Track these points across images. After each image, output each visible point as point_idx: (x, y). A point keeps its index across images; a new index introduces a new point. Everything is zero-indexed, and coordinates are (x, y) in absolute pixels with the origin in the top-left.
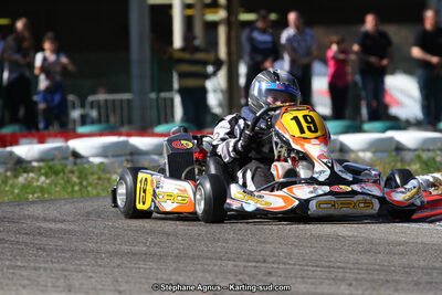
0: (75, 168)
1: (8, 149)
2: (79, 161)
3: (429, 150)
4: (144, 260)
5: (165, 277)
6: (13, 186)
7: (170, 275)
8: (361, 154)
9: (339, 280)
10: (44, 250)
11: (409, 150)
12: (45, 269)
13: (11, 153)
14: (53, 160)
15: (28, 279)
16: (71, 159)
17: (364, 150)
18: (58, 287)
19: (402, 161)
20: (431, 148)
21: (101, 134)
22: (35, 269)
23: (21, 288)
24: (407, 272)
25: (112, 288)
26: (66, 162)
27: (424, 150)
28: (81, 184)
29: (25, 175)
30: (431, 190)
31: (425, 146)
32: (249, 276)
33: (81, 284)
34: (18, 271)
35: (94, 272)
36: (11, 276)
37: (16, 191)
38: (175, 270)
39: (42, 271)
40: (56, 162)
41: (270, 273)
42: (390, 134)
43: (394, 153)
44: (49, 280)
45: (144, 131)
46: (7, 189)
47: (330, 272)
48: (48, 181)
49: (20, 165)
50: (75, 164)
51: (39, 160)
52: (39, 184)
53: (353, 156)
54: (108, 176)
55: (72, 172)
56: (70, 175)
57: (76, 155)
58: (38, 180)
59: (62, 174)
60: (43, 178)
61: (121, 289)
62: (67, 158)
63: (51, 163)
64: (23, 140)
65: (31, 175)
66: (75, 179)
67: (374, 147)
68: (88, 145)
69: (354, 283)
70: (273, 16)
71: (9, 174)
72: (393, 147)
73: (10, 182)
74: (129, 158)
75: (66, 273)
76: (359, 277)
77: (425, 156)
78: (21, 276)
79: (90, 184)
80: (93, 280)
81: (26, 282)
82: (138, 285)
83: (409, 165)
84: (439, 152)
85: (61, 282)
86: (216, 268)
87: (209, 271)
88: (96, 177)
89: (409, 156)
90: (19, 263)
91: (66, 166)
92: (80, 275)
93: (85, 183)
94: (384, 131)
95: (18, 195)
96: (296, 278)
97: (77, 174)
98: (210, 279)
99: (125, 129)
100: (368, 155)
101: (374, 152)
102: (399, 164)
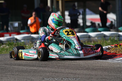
0: (16, 43)
2: (17, 41)
3: (113, 37)
19: (106, 39)
20: (114, 36)
26: (14, 42)
27: (111, 37)
29: (3, 45)
31: (112, 35)
43: (103, 38)
48: (9, 47)
49: (1, 42)
52: (6, 48)
54: (25, 45)
57: (17, 39)
58: (6, 47)
59: (12, 45)
63: (10, 42)
68: (20, 37)
72: (103, 36)
74: (31, 40)
83: (108, 41)
84: (115, 37)
91: (14, 43)
100: (96, 38)
101: (98, 38)
102: (105, 41)
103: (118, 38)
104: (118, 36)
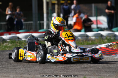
0: (18, 41)
1: (1, 36)
2: (19, 39)
3: (109, 36)
4: (36, 66)
5: (41, 70)
6: (2, 46)
7: (42, 70)
8: (92, 38)
9: (86, 71)
10: (10, 63)
11: (104, 36)
12: (10, 68)
13: (2, 38)
14: (12, 39)
15: (6, 71)
16: (17, 39)
17: (93, 36)
18: (13, 73)
19: (103, 39)
21: (25, 32)
22: (8, 68)
23: (4, 73)
24: (103, 69)
25: (27, 73)
26: (16, 40)
28: (20, 45)
29: (5, 43)
30: (109, 47)
31: (108, 35)
32: (63, 70)
33: (19, 72)
34: (3, 69)
35: (22, 69)
36: (1, 70)
37: (3, 47)
38: (43, 68)
39: (9, 69)
40: (13, 40)
41: (68, 69)
42: (99, 32)
43: (100, 37)
44: (11, 71)
45: (36, 31)
46: (1, 47)
47: (83, 69)
48: (11, 45)
49: (4, 41)
50: (18, 40)
51: (9, 39)
53: (90, 38)
55: (17, 42)
56: (17, 43)
57: (18, 38)
59: (15, 43)
60: (10, 44)
61: (30, 73)
62: (16, 39)
63: (12, 40)
64: (5, 34)
65: (7, 43)
66: (18, 44)
67: (95, 35)
68: (21, 35)
69: (89, 71)
70: (69, 2)
71: (1, 43)
72: (100, 35)
73: (2, 45)
75: (16, 69)
76: (91, 70)
77: (108, 38)
78: (4, 70)
79: (22, 46)
80: (22, 71)
81: (5, 72)
82: (34, 72)
83: (104, 40)
84: (112, 37)
85: (14, 72)
86: (54, 68)
87: (52, 69)
88: (23, 44)
89: (104, 38)
90: (3, 67)
91: (16, 41)
92: (19, 70)
93: (21, 45)
94: (98, 31)
95: (4, 48)
96: (74, 70)
97: (19, 43)
98: (53, 71)
99: (31, 31)
100: (94, 38)
101: (95, 37)
102: (102, 40)
103: (114, 37)
104: (114, 35)
